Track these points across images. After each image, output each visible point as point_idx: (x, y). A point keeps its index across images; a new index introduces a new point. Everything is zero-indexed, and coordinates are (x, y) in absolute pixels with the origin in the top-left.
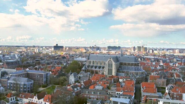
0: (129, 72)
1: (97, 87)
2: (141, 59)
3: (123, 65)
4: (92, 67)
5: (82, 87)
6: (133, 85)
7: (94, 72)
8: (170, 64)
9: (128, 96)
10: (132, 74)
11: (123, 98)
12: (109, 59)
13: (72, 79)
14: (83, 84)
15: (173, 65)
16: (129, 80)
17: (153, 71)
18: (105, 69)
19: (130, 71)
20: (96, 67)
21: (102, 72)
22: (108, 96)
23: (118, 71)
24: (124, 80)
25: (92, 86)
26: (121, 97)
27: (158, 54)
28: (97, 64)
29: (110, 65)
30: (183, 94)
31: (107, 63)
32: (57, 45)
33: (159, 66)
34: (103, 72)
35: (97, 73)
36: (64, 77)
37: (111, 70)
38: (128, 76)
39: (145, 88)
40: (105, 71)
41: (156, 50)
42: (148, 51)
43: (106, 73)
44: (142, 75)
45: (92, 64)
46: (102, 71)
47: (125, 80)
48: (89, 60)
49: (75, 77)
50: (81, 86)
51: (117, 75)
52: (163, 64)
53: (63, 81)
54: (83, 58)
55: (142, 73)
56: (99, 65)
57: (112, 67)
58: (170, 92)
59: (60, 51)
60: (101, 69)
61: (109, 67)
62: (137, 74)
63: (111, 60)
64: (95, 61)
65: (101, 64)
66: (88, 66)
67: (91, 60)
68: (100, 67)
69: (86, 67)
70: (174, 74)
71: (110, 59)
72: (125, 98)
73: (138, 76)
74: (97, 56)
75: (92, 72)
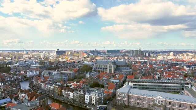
1: (104, 78)
2: (134, 62)
3: (119, 67)
4: (99, 68)
6: (123, 77)
8: (154, 65)
10: (124, 72)
12: (110, 63)
13: (88, 75)
15: (156, 66)
18: (107, 69)
19: (123, 70)
20: (101, 69)
23: (115, 70)
24: (118, 75)
25: (101, 78)
28: (102, 66)
29: (110, 67)
31: (108, 65)
32: (58, 50)
35: (102, 72)
36: (82, 75)
38: (121, 73)
43: (108, 71)
45: (98, 67)
48: (96, 64)
51: (114, 73)
52: (149, 66)
55: (130, 71)
56: (103, 67)
57: (111, 68)
60: (105, 70)
61: (109, 68)
62: (127, 72)
64: (100, 64)
65: (104, 66)
66: (96, 68)
67: (98, 64)
68: (104, 69)
75: (99, 71)
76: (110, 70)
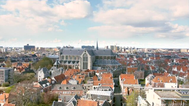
0: (105, 65)
1: (71, 82)
3: (99, 59)
4: (65, 62)
5: (53, 82)
6: (111, 78)
7: (68, 67)
8: (144, 59)
9: (109, 88)
10: (108, 68)
11: (102, 90)
13: (41, 75)
14: (53, 79)
15: (146, 60)
16: (106, 73)
17: (129, 65)
18: (80, 63)
19: (107, 65)
20: (69, 62)
21: (76, 67)
22: (83, 90)
23: (94, 65)
24: (100, 73)
25: (65, 81)
26: (100, 89)
27: (130, 52)
28: (71, 59)
29: (85, 59)
30: (165, 83)
31: (82, 56)
32: (28, 45)
33: (134, 61)
34: (78, 67)
35: (70, 67)
36: (32, 74)
37: (87, 64)
38: (104, 69)
39: (125, 80)
40: (80, 65)
41: (127, 49)
42: (120, 50)
43: (81, 67)
44: (119, 68)
45: (65, 59)
46: (76, 65)
47: (102, 73)
48: (62, 55)
49: (44, 73)
50: (51, 82)
51: (93, 69)
52: (137, 59)
53: (30, 77)
54: (55, 56)
55: (119, 66)
56: (73, 60)
57: (87, 61)
58: (151, 82)
59: (31, 51)
60: (76, 63)
62: (114, 67)
63: (87, 53)
64: (68, 55)
65: (75, 59)
66: (61, 62)
67: (64, 55)
68: (74, 62)
69: (59, 62)
70: (150, 67)
71: (85, 51)
72: (105, 90)
73: (115, 69)
74: (71, 50)
76: (85, 65)
